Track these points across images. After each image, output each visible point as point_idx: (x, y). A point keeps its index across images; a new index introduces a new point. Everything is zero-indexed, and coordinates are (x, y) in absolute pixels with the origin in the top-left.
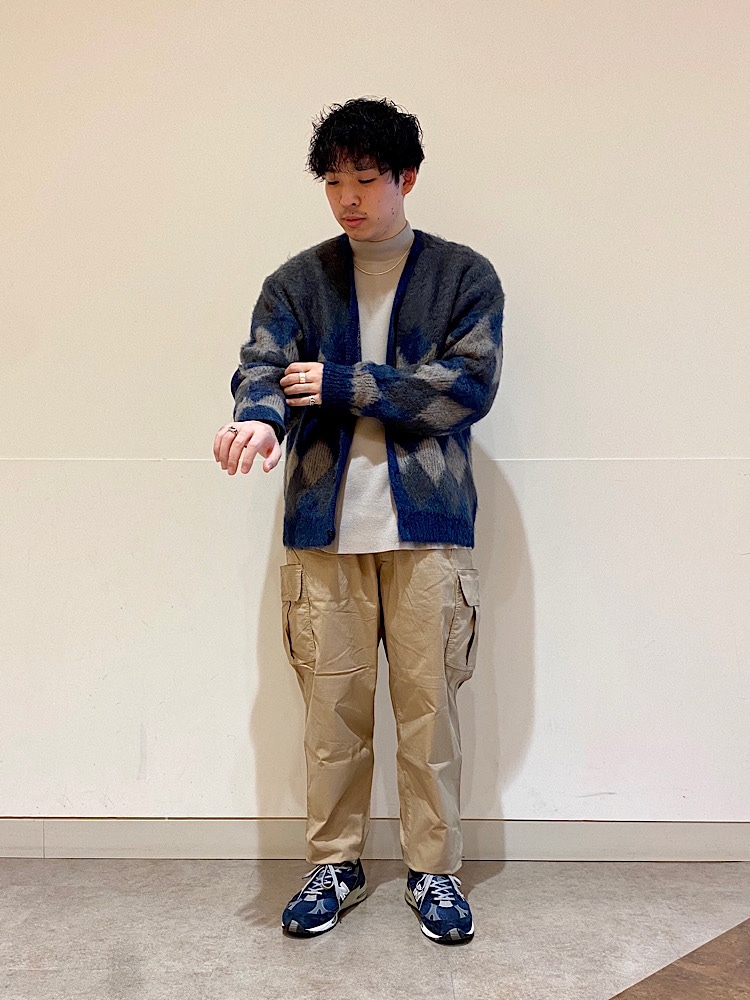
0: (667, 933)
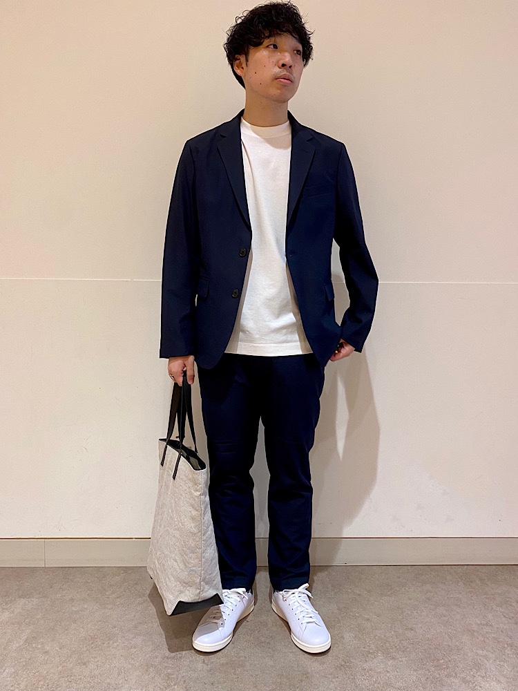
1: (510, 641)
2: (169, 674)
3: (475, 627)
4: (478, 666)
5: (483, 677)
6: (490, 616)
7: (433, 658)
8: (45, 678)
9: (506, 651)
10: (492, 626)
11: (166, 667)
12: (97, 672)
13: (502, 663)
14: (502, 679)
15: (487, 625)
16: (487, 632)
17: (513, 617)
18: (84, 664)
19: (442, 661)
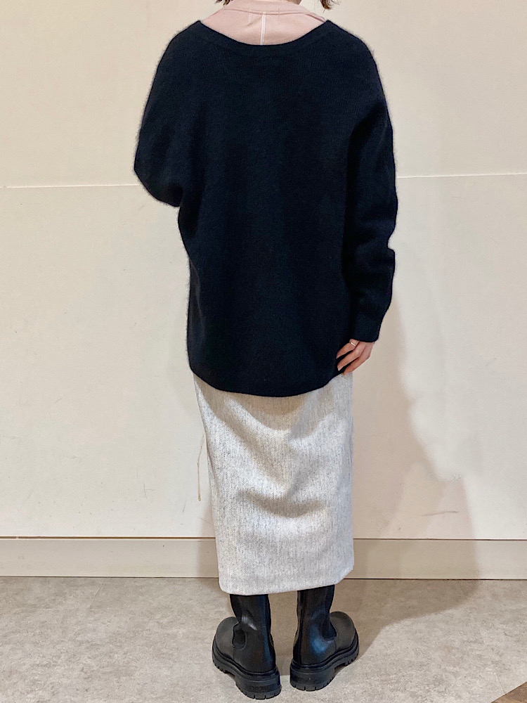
0: (496, 663)
1: (497, 658)
3: (457, 644)
4: (438, 681)
5: (439, 692)
6: (484, 633)
7: (383, 672)
9: (487, 669)
10: (482, 643)
13: (474, 680)
14: (466, 695)
15: (475, 642)
16: (472, 650)
17: (516, 635)
19: (394, 676)
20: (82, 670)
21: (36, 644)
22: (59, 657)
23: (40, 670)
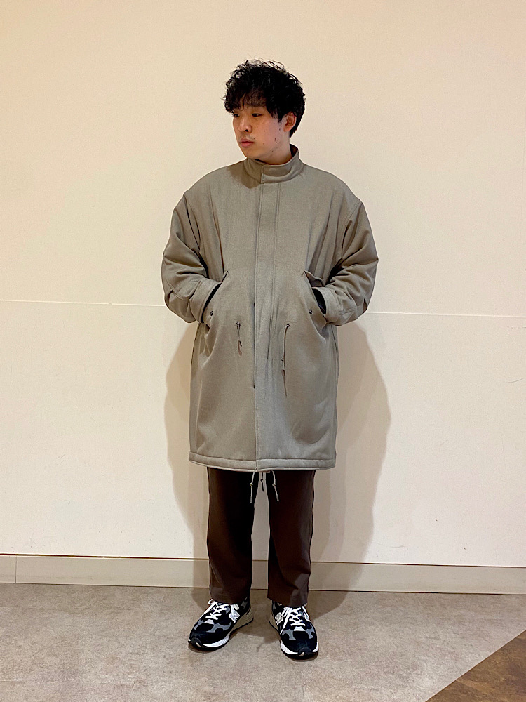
2: (132, 666)
8: (19, 665)
11: (129, 660)
12: (66, 662)
18: (55, 655)
20: (164, 657)
21: (126, 637)
22: (146, 647)
23: (134, 657)
